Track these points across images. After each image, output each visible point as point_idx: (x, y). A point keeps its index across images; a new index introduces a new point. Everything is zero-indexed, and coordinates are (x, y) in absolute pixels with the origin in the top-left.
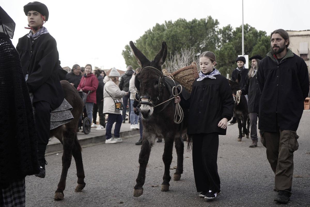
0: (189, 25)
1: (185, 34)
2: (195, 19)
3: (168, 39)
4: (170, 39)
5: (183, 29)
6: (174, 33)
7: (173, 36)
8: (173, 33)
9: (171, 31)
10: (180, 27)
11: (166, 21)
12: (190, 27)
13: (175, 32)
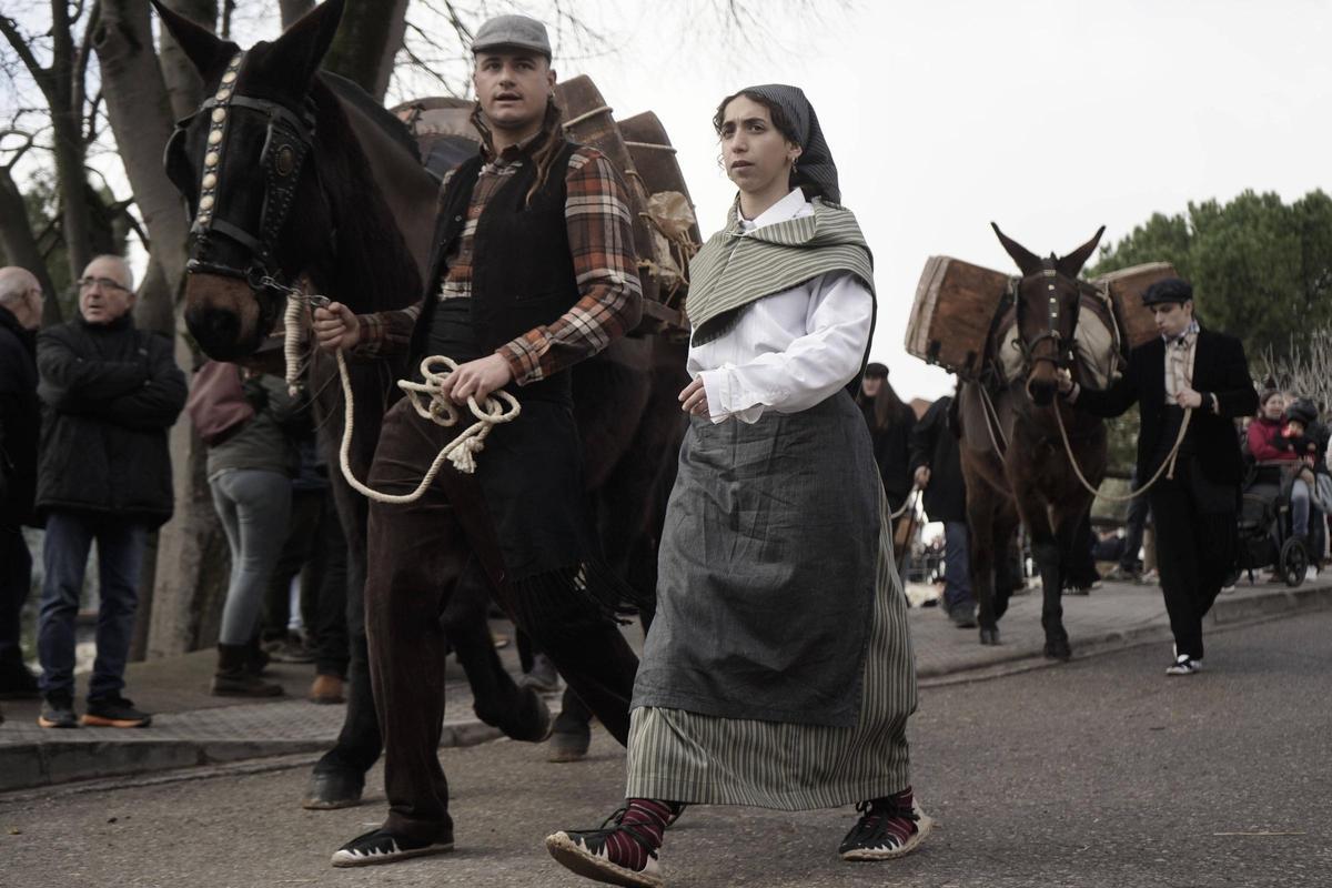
0: (1294, 220)
1: (1282, 256)
2: (1319, 192)
3: (1212, 275)
4: (1219, 277)
5: (1271, 236)
6: (1235, 253)
7: (1232, 265)
8: (1231, 252)
9: (1223, 246)
10: (1255, 227)
11: (1191, 205)
12: (1300, 225)
13: (1240, 248)
